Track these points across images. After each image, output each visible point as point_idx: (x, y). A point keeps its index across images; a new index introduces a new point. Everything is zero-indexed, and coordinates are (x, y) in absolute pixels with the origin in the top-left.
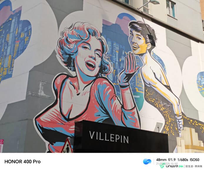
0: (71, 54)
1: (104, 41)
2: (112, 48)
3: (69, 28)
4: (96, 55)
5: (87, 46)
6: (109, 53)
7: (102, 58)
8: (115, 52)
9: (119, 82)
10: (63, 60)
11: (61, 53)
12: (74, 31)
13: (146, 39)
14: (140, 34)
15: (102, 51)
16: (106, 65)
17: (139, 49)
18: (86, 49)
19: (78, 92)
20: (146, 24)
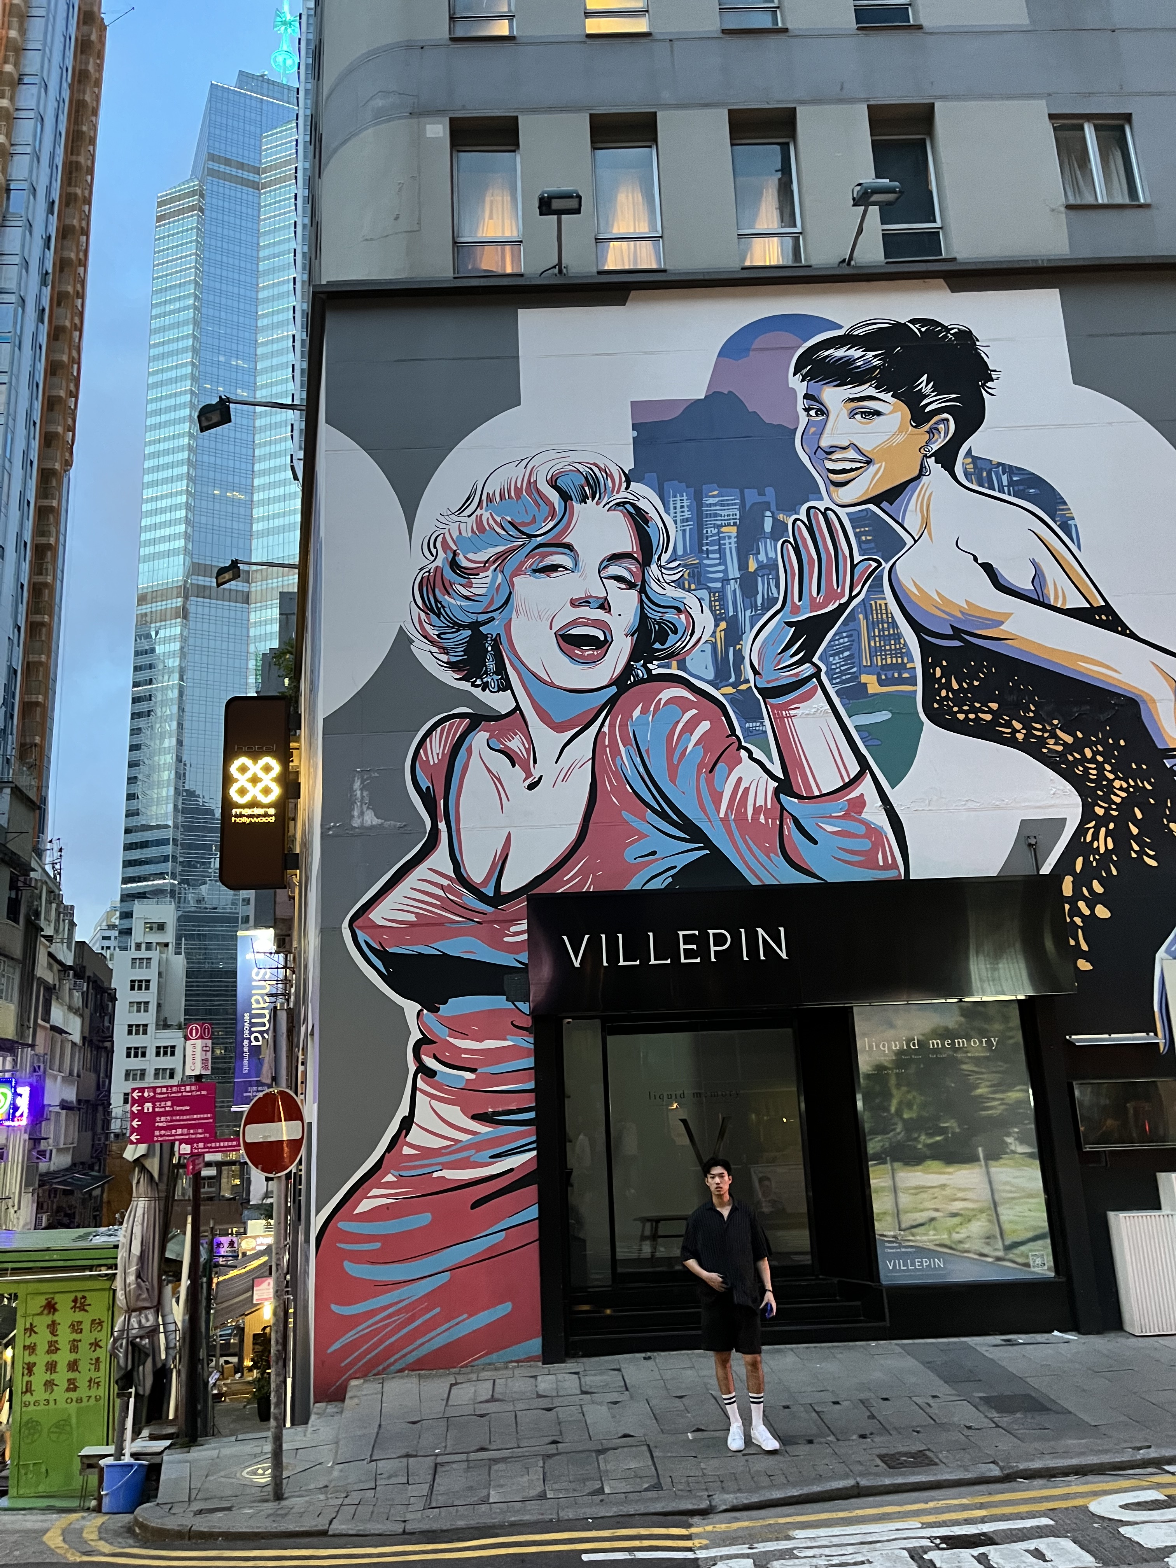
0: (482, 618)
1: (649, 502)
2: (699, 519)
3: (461, 510)
4: (612, 584)
5: (558, 559)
6: (680, 552)
7: (643, 591)
8: (719, 533)
9: (756, 672)
10: (445, 658)
12: (486, 515)
13: (913, 400)
14: (872, 392)
15: (638, 554)
16: (671, 616)
17: (872, 469)
18: (556, 574)
19: (529, 774)
20: (913, 321)
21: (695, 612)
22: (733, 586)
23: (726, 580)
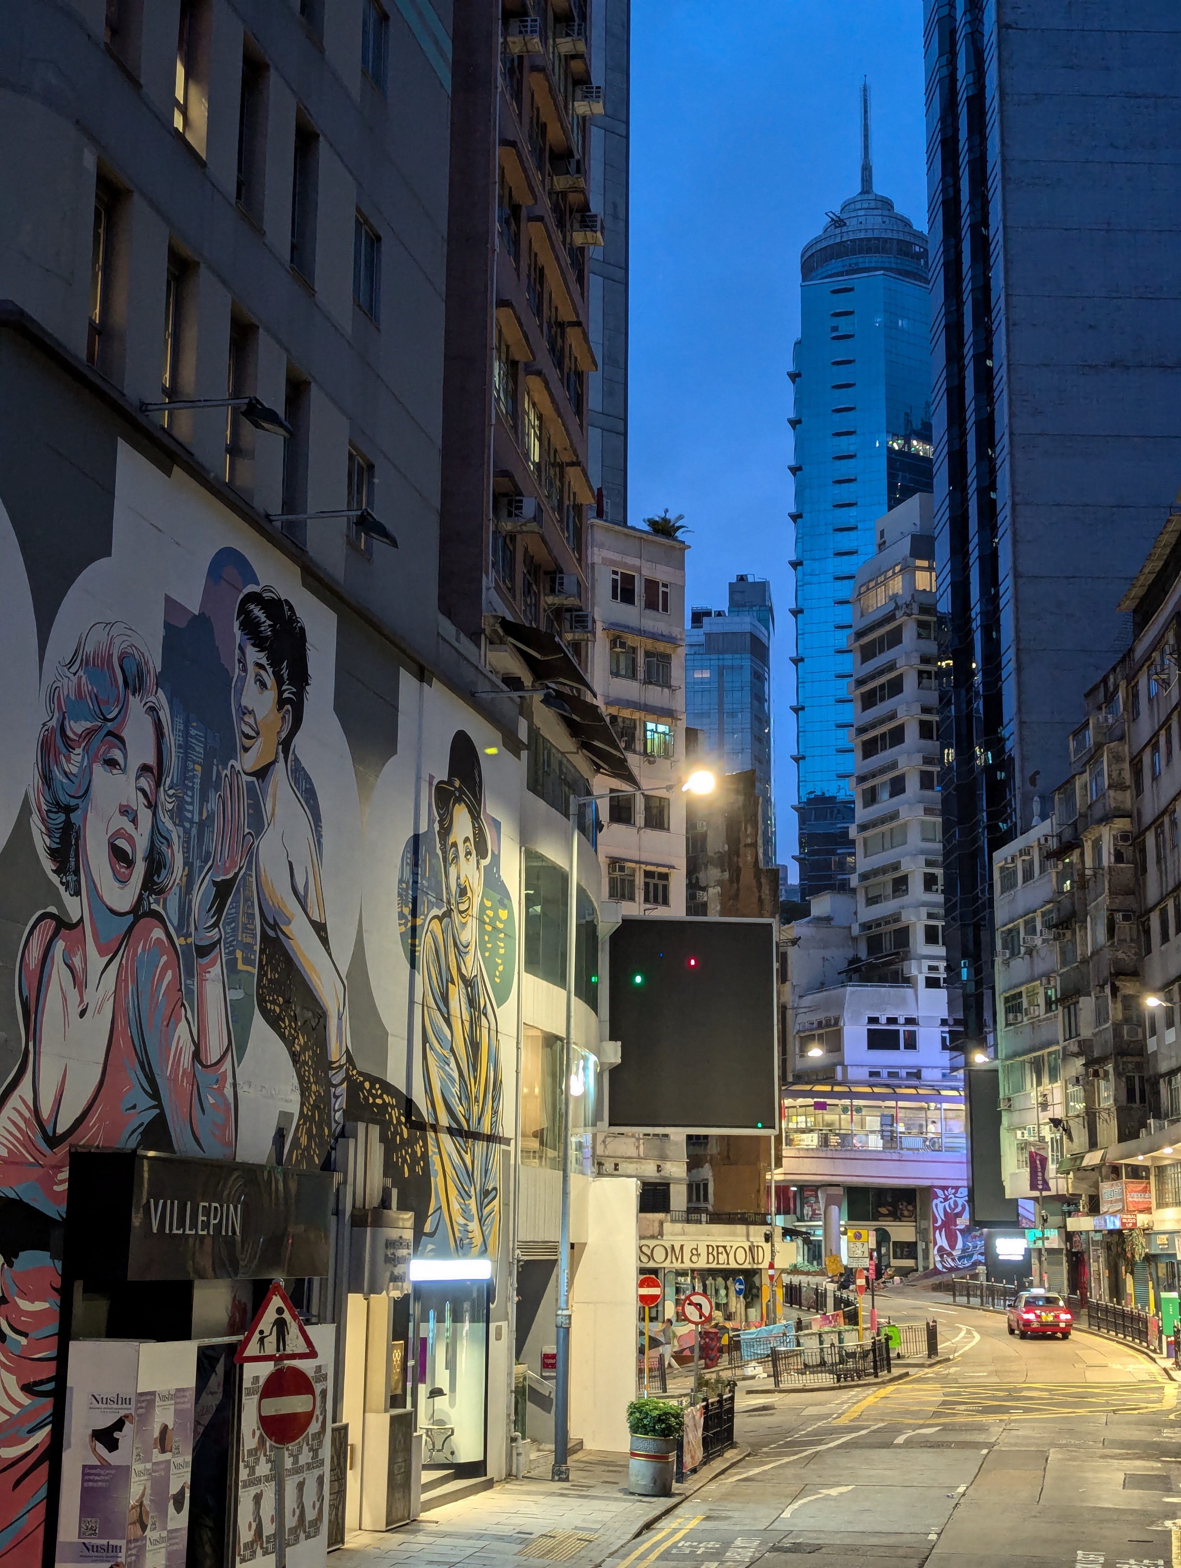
0: (73, 802)
1: (165, 715)
2: (186, 748)
3: (72, 663)
4: (140, 794)
5: (117, 754)
6: (175, 780)
7: (154, 814)
8: (193, 769)
9: (196, 929)
10: (48, 841)
11: (44, 807)
12: (84, 680)
13: (280, 682)
14: (264, 661)
15: (155, 771)
16: (165, 848)
17: (260, 740)
18: (115, 771)
19: (82, 1001)
20: (286, 601)
21: (176, 848)
22: (194, 831)
23: (191, 822)
